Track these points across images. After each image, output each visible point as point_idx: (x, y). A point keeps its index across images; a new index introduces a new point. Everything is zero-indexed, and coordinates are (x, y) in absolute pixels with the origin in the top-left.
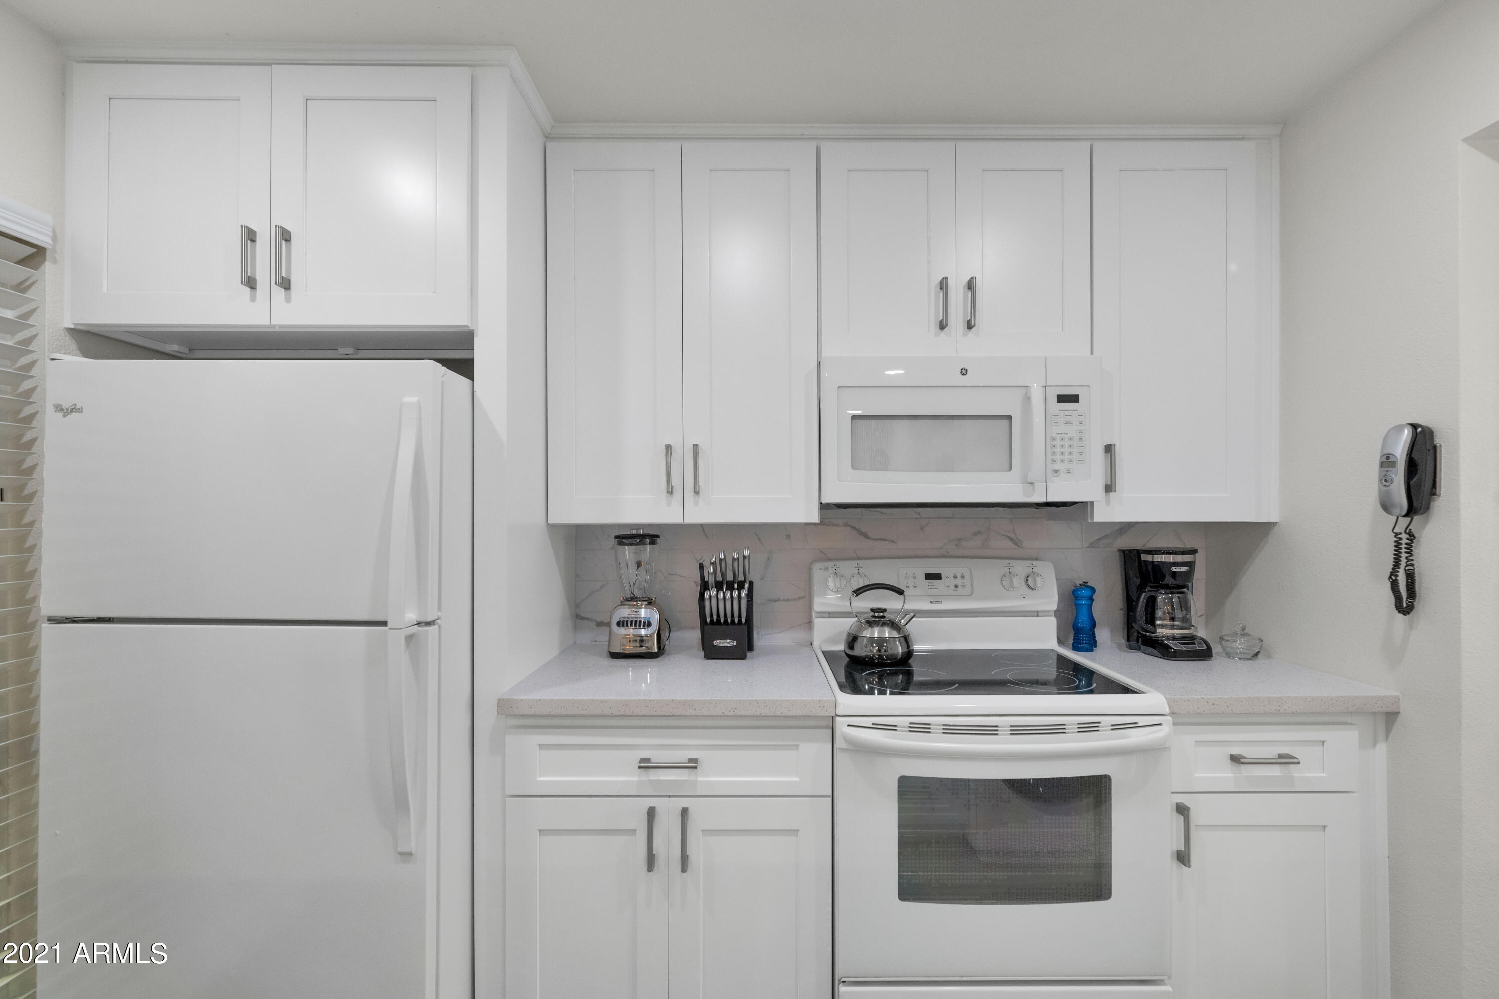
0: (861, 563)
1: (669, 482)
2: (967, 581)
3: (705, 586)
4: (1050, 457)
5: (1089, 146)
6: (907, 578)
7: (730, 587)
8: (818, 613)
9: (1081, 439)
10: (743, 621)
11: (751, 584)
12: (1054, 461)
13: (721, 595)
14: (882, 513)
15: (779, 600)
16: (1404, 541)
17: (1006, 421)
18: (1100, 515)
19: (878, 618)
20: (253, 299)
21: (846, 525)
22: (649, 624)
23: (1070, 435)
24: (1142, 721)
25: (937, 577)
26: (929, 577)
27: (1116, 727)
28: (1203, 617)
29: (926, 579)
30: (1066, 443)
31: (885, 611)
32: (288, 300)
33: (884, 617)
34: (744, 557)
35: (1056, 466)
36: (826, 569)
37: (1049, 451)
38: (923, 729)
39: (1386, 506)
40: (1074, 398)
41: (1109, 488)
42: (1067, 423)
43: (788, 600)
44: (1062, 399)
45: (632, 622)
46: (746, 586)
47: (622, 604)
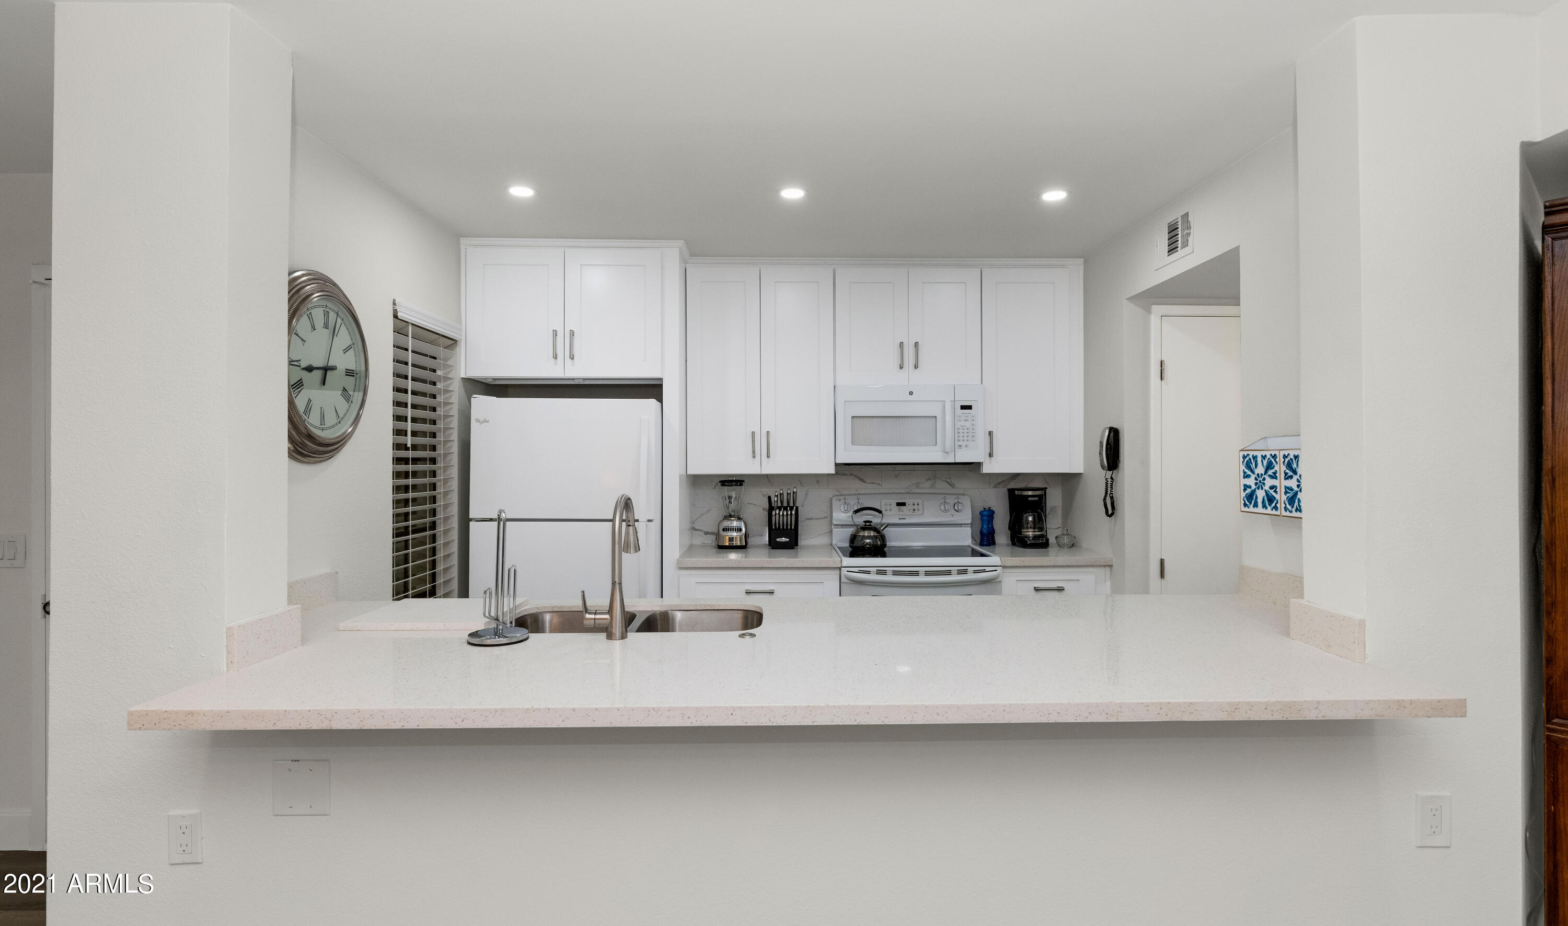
0: (860, 496)
1: (754, 452)
2: (920, 507)
3: (771, 509)
4: (956, 438)
5: (980, 271)
6: (886, 505)
7: (785, 509)
8: (835, 525)
9: (973, 429)
10: (793, 527)
11: (797, 508)
12: (959, 440)
13: (781, 513)
14: (873, 468)
15: (812, 519)
16: (1109, 482)
17: (934, 419)
18: (986, 469)
19: (867, 526)
20: (556, 364)
21: (852, 475)
22: (741, 530)
23: (967, 427)
24: (987, 569)
25: (903, 504)
26: (899, 504)
27: (975, 572)
28: (1060, 529)
29: (897, 506)
30: (965, 431)
31: (871, 522)
32: (573, 365)
33: (870, 525)
34: (794, 492)
35: (960, 443)
36: (840, 500)
37: (956, 435)
38: (883, 573)
39: (1103, 467)
40: (969, 407)
41: (991, 455)
42: (966, 420)
43: (818, 519)
44: (963, 407)
45: (731, 529)
46: (795, 508)
47: (724, 519)
